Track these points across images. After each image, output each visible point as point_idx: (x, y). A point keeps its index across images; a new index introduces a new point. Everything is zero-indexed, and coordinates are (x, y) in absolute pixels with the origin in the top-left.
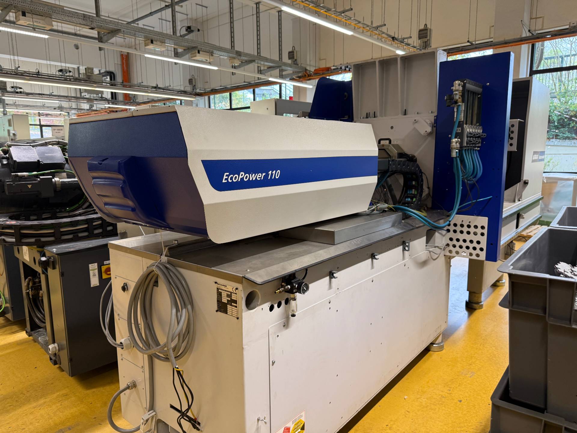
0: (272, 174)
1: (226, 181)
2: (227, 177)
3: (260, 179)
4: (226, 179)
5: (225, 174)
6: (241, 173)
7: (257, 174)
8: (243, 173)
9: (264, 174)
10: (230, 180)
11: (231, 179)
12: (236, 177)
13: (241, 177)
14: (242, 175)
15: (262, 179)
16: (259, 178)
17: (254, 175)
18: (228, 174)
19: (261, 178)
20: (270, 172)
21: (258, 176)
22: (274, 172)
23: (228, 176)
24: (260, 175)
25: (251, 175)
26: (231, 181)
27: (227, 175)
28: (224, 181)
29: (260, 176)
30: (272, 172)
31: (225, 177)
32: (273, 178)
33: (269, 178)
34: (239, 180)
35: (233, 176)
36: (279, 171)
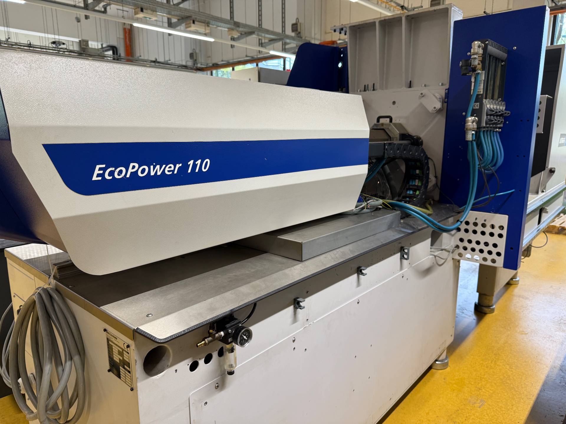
0: (195, 166)
1: (100, 178)
2: (101, 172)
3: (171, 173)
4: (98, 175)
5: (98, 167)
6: (132, 165)
7: (164, 166)
8: (137, 165)
9: (178, 166)
10: (109, 175)
11: (111, 173)
12: (120, 172)
13: (130, 170)
14: (134, 167)
15: (175, 172)
16: (169, 171)
17: (158, 167)
18: (104, 166)
19: (173, 171)
20: (191, 163)
21: (167, 169)
22: (199, 162)
23: (104, 170)
24: (170, 167)
25: (152, 167)
26: (111, 178)
27: (100, 169)
28: (95, 178)
29: (169, 169)
30: (194, 163)
31: (97, 172)
32: (197, 171)
33: (189, 171)
34: (128, 176)
35: (116, 169)
36: (208, 160)
